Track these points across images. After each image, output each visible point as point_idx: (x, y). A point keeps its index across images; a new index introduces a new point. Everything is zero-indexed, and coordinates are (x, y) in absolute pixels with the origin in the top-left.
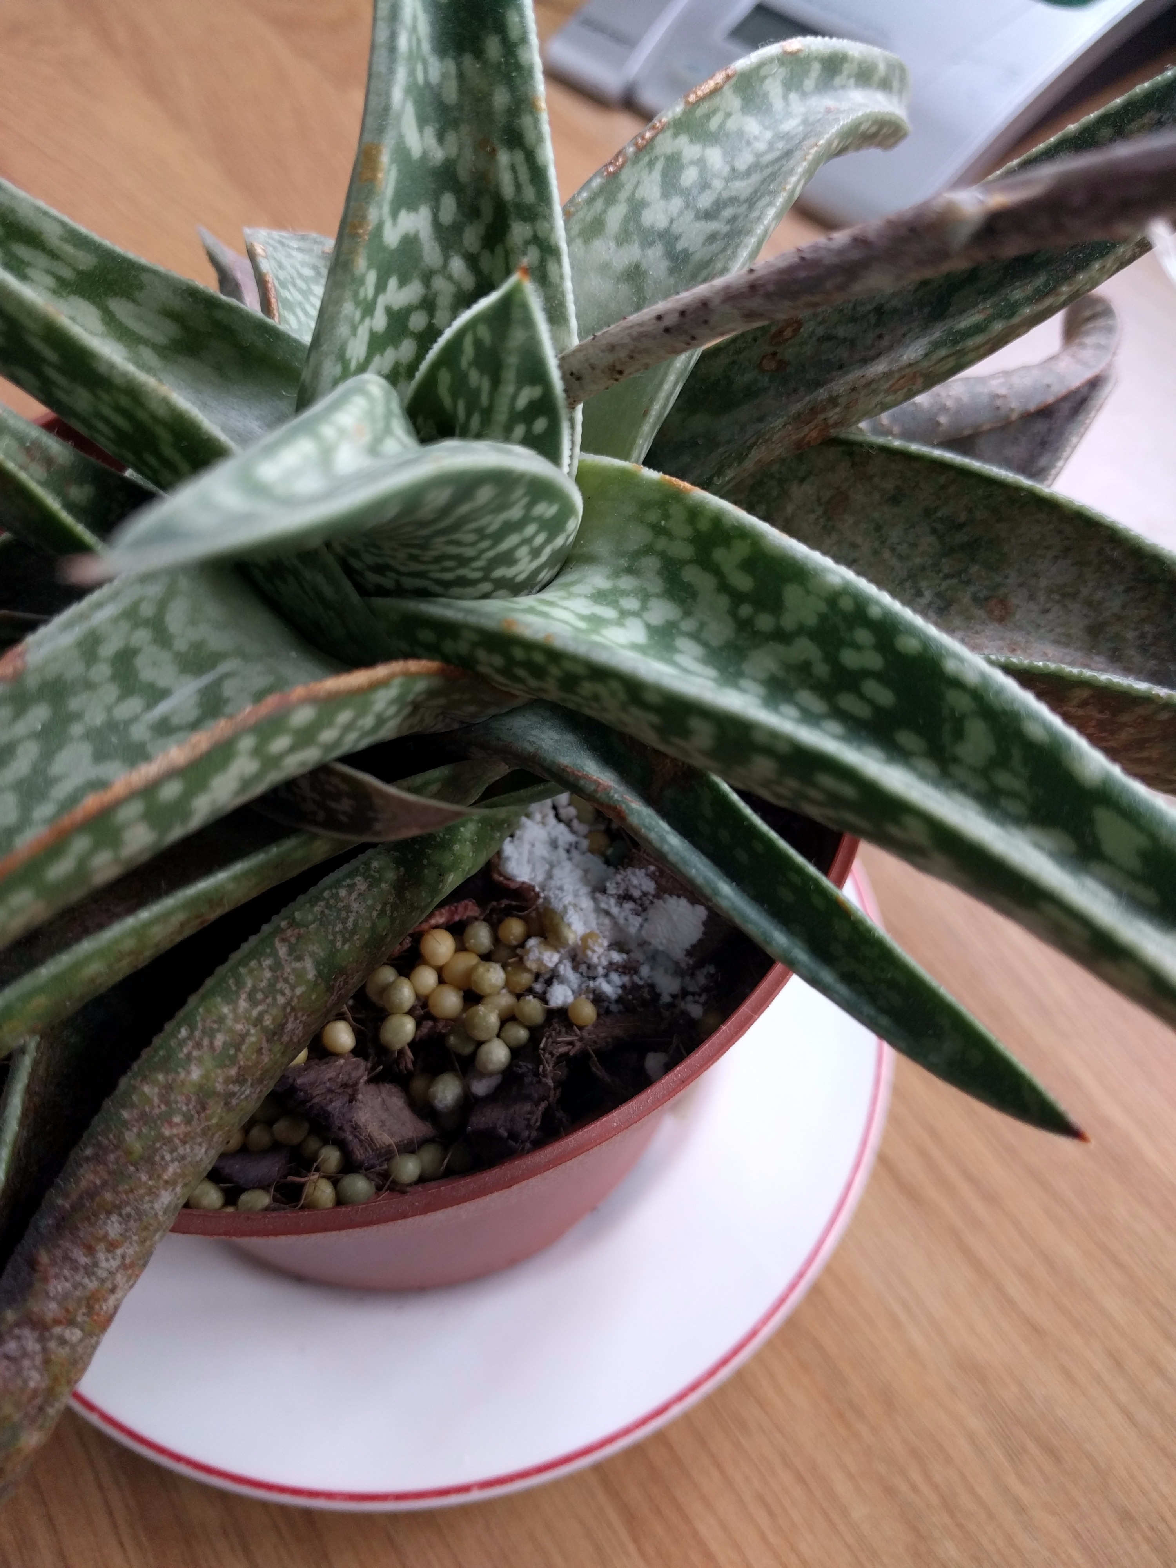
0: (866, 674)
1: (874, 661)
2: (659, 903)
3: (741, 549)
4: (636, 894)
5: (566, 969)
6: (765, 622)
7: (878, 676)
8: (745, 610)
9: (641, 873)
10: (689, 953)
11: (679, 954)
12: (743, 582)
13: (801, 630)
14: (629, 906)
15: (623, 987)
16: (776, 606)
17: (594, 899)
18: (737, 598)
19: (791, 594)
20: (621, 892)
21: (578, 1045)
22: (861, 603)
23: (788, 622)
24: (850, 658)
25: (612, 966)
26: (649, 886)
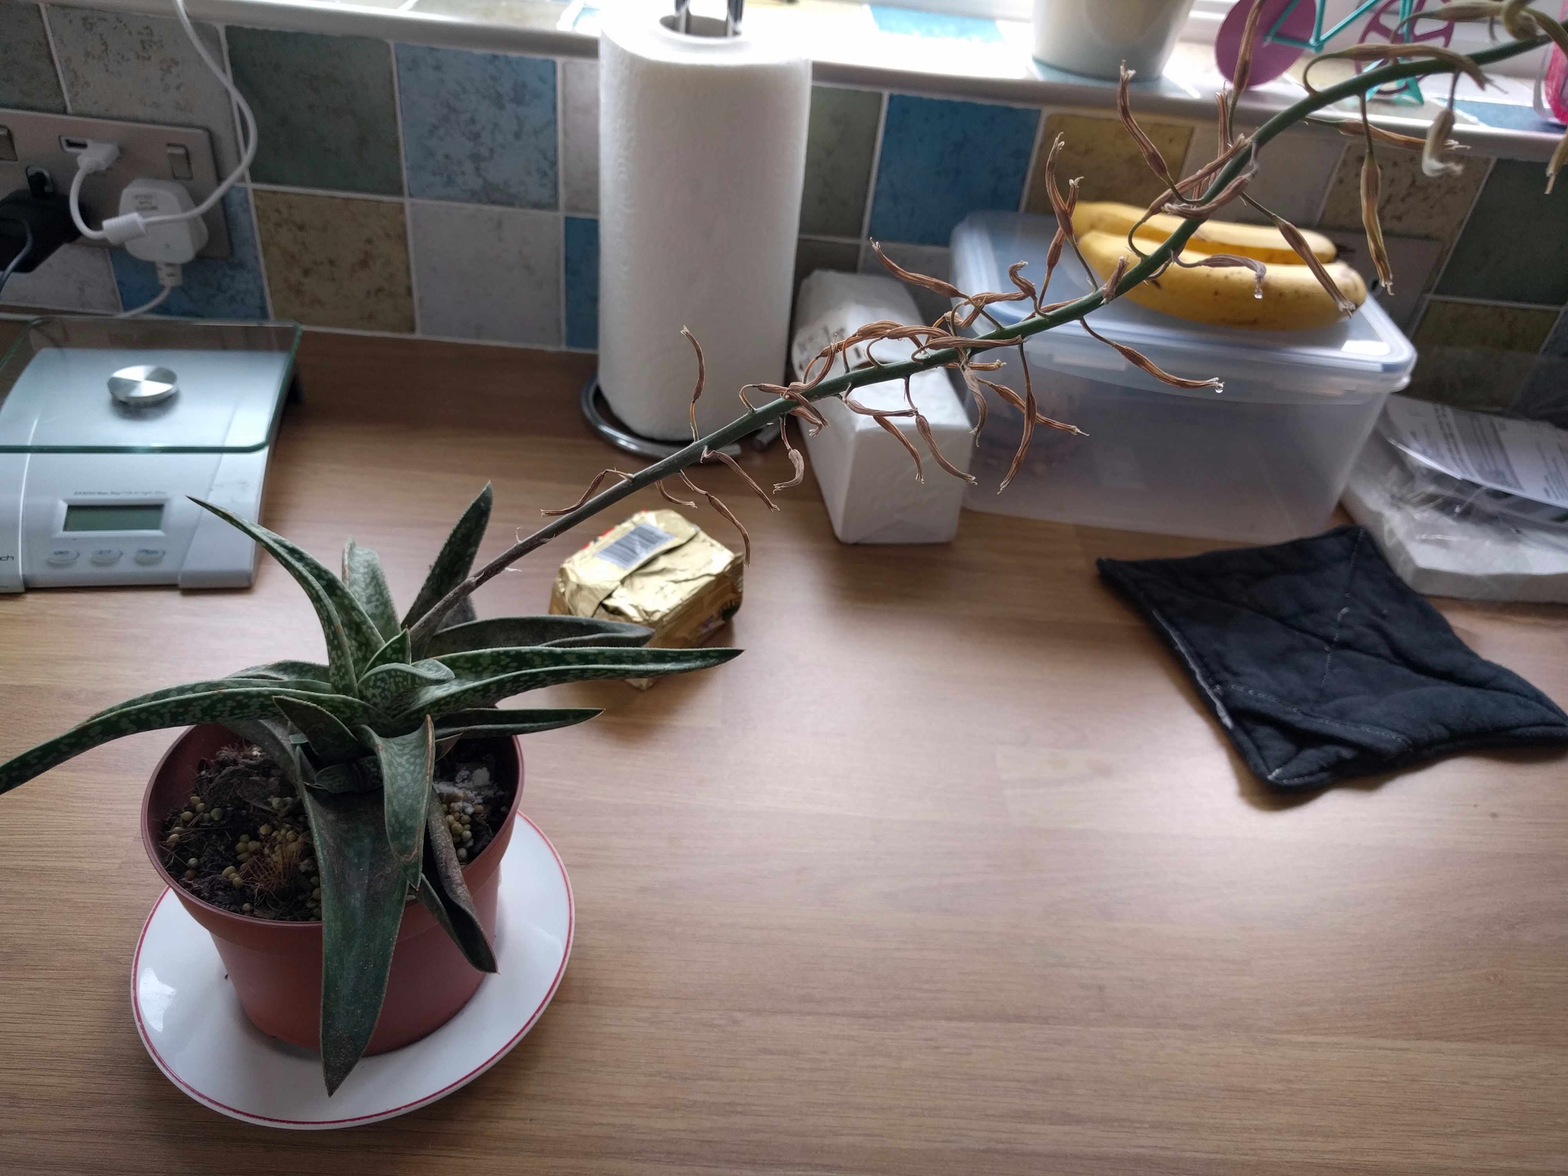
0: (509, 663)
1: (509, 660)
2: (473, 775)
3: (462, 660)
4: (466, 777)
5: (466, 804)
6: (480, 669)
7: (511, 662)
8: (474, 670)
9: (463, 771)
10: (490, 780)
11: (488, 783)
12: (469, 665)
13: (489, 665)
14: (466, 781)
15: (482, 799)
16: (480, 664)
17: (456, 787)
18: (469, 669)
19: (481, 660)
20: (462, 780)
21: (485, 815)
22: (498, 653)
23: (485, 665)
24: (502, 663)
25: (476, 795)
26: (467, 773)
